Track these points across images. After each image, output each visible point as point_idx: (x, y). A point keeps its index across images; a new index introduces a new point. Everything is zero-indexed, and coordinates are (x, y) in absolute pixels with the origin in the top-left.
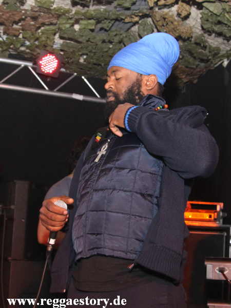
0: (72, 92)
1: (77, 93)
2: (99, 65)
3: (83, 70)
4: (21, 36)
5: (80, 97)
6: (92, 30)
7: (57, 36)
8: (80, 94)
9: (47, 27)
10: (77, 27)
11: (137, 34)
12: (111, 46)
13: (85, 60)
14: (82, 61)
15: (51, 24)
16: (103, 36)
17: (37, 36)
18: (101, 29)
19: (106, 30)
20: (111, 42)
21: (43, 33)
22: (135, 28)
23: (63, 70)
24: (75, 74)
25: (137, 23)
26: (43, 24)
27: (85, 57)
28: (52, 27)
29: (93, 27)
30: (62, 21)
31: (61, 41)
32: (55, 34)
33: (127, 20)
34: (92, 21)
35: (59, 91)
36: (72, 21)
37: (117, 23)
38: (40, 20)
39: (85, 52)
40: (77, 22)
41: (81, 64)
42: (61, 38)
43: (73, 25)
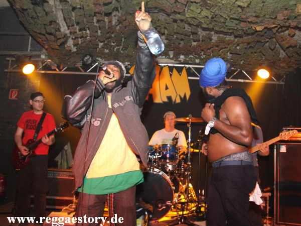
0: (238, 79)
1: (240, 79)
2: (250, 64)
3: (242, 67)
4: (212, 55)
5: (242, 81)
6: (246, 48)
7: (229, 53)
8: (242, 79)
9: (224, 49)
10: (238, 48)
11: (268, 47)
12: (256, 55)
13: (243, 63)
14: (242, 63)
15: (226, 48)
16: (251, 50)
17: (219, 54)
18: (250, 47)
19: (253, 47)
20: (255, 53)
21: (222, 52)
22: (267, 44)
23: (233, 68)
24: (239, 70)
25: (268, 41)
26: (222, 49)
27: (243, 61)
28: (226, 49)
29: (246, 47)
30: (230, 45)
31: (231, 55)
32: (227, 52)
33: (263, 41)
34: (245, 44)
35: (232, 78)
36: (235, 45)
37: (258, 43)
38: (220, 47)
39: (243, 59)
40: (238, 45)
41: (242, 65)
42: (231, 53)
43: (236, 47)
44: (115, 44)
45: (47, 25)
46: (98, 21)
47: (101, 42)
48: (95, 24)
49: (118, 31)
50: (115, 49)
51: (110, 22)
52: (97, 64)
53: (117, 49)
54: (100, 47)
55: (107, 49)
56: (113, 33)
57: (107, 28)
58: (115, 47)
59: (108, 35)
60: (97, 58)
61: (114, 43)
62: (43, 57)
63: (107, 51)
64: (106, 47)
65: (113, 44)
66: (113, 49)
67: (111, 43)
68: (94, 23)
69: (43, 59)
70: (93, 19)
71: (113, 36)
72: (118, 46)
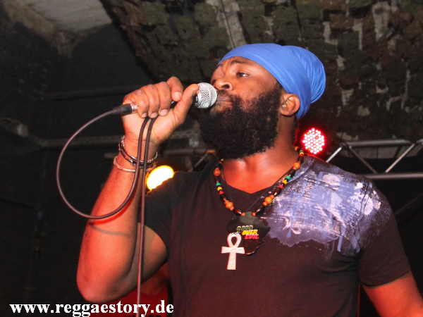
44: (387, 89)
45: (203, 59)
46: (335, 33)
47: (347, 88)
48: (327, 41)
49: (391, 54)
50: (388, 104)
51: (369, 30)
52: (339, 149)
53: (392, 105)
54: (344, 101)
55: (364, 107)
56: (377, 62)
57: (361, 47)
58: (388, 99)
59: (366, 66)
60: (339, 135)
61: (382, 87)
62: (194, 143)
63: (364, 112)
64: (361, 101)
65: (379, 91)
66: (383, 103)
67: (374, 87)
68: (324, 38)
69: (195, 149)
70: (322, 30)
71: (379, 67)
72: (394, 95)
